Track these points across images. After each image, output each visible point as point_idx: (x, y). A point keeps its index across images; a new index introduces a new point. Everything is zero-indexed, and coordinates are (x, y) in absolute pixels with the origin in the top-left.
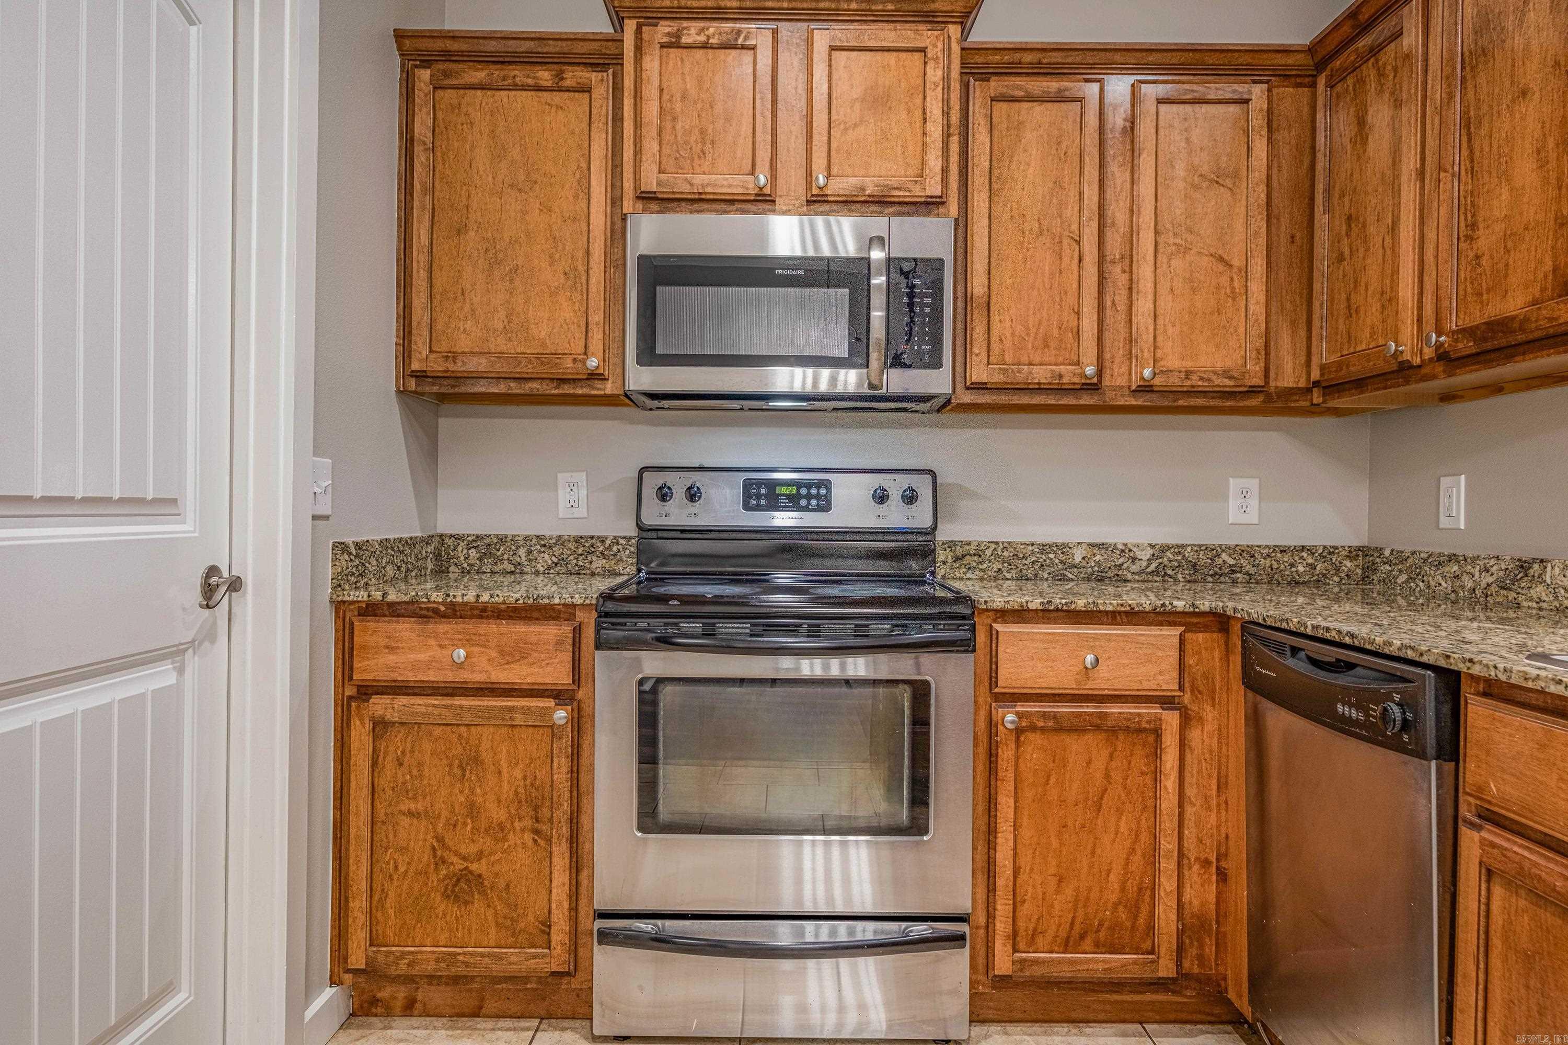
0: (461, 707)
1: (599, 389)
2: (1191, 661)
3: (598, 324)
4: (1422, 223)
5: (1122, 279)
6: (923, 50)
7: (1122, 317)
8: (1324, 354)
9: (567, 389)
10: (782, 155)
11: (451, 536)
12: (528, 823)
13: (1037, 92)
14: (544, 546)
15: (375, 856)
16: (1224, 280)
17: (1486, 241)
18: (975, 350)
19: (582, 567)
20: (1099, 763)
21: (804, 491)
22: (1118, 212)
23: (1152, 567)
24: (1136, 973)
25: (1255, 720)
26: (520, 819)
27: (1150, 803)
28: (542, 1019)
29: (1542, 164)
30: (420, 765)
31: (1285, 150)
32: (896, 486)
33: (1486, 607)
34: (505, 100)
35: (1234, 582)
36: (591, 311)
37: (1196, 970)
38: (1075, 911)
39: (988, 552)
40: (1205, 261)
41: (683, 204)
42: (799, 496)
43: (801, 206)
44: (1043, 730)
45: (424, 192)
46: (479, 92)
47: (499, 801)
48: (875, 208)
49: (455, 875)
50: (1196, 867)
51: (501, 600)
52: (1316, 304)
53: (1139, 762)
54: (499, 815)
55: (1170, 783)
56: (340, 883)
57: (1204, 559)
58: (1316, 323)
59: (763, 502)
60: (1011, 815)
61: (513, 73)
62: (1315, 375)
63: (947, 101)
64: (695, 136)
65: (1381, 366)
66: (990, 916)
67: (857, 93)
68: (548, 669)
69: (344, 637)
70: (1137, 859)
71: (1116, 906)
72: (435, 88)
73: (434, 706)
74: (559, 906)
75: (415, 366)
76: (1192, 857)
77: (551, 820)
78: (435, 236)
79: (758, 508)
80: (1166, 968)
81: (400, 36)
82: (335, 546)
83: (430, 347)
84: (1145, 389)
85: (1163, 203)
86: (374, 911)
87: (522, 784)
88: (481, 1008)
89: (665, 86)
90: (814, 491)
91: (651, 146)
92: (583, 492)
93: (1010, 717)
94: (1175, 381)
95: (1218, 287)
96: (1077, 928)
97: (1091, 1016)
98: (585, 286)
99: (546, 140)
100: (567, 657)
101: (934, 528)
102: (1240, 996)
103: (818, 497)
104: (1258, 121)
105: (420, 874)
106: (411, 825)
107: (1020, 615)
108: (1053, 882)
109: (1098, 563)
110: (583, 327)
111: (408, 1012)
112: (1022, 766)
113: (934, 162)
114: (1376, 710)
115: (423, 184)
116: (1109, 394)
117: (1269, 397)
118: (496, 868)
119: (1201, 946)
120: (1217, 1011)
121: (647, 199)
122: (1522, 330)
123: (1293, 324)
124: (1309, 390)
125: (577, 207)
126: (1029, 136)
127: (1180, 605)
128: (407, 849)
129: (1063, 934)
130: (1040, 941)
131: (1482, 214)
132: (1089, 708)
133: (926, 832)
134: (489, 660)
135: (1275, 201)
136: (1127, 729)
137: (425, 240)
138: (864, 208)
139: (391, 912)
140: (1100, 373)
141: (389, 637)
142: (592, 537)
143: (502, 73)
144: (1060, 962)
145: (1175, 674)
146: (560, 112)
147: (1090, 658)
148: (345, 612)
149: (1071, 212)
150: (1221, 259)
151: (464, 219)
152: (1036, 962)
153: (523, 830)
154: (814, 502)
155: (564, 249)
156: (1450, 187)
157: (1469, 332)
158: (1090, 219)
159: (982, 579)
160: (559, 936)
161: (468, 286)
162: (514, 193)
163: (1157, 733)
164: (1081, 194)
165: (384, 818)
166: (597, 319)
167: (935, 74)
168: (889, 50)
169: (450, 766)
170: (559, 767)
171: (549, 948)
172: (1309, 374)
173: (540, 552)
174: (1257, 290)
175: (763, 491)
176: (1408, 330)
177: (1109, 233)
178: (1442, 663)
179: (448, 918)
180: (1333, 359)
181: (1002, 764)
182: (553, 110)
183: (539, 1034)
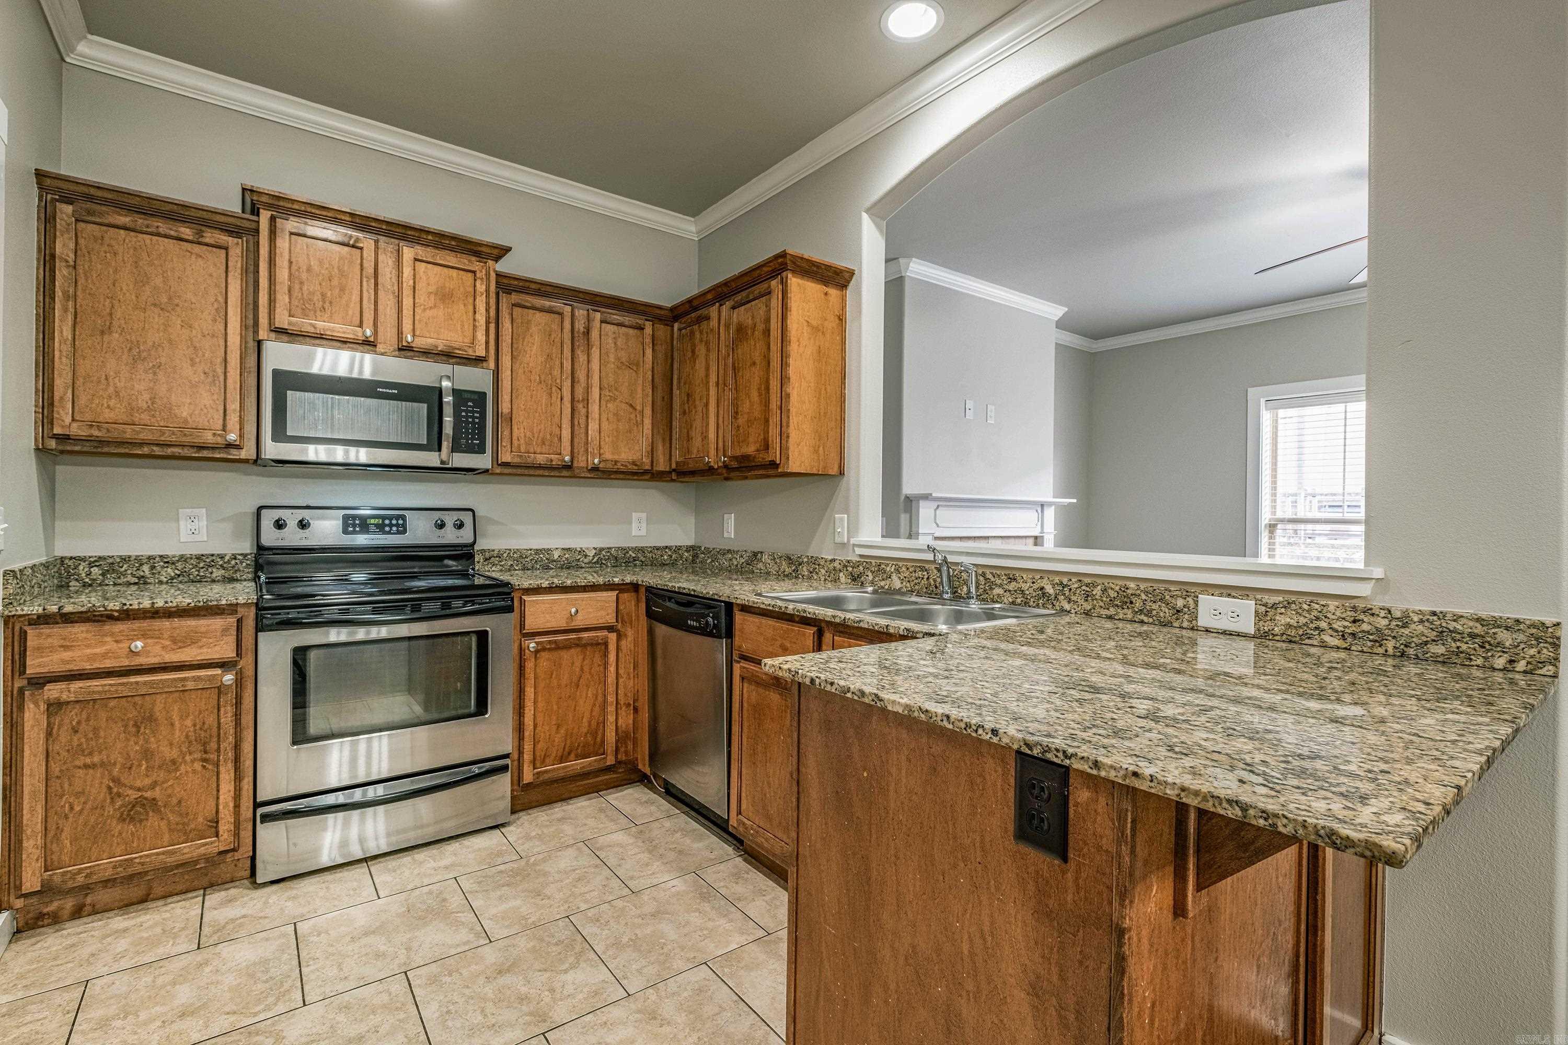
0: (137, 683)
1: (234, 454)
2: (621, 607)
3: (235, 410)
4: (718, 406)
5: (583, 411)
6: (474, 272)
7: (583, 430)
8: (677, 456)
9: (205, 454)
10: (381, 318)
11: (71, 558)
12: (198, 755)
13: (538, 306)
14: (167, 562)
15: (50, 804)
16: (633, 416)
17: (741, 421)
18: (504, 444)
19: (205, 577)
20: (578, 664)
21: (387, 522)
22: (581, 375)
23: (595, 560)
24: (597, 766)
25: (651, 632)
26: (190, 754)
27: (603, 679)
28: (205, 889)
29: (760, 395)
30: (96, 730)
31: (660, 356)
32: (450, 519)
33: (742, 574)
34: (148, 242)
35: (635, 565)
36: (228, 401)
37: (624, 758)
38: (566, 740)
39: (505, 555)
40: (624, 406)
41: (308, 339)
42: (384, 525)
43: (394, 351)
44: (549, 649)
45: (66, 297)
46: (122, 232)
47: (171, 744)
48: (444, 358)
49: (130, 803)
50: (624, 708)
51: (175, 604)
52: (674, 432)
53: (597, 659)
54: (172, 754)
55: (612, 669)
56: (10, 831)
57: (621, 555)
58: (674, 440)
59: (358, 529)
60: (532, 696)
61: (156, 224)
62: (674, 466)
63: (488, 303)
64: (317, 297)
65: (701, 466)
66: (521, 752)
67: (432, 289)
68: (217, 648)
69: (13, 642)
70: (597, 709)
71: (586, 734)
72: (77, 220)
73: (110, 685)
74: (226, 805)
75: (57, 430)
76: (622, 703)
77: (218, 750)
78: (77, 333)
79: (354, 532)
80: (610, 760)
81: (40, 175)
82: (5, 573)
83: (73, 417)
84: (595, 469)
85: (603, 374)
86: (49, 845)
87: (192, 729)
88: (148, 895)
89: (293, 260)
90: (394, 522)
91: (282, 298)
92: (204, 523)
93: (532, 645)
94: (609, 466)
95: (630, 419)
96: (567, 749)
97: (572, 795)
98: (222, 383)
99: (187, 276)
100: (232, 639)
101: (475, 542)
102: (644, 765)
103: (397, 525)
104: (648, 340)
105: (96, 808)
106: (86, 775)
107: (537, 590)
108: (554, 728)
109: (567, 559)
110: (222, 412)
111: (77, 916)
112: (538, 670)
113: (481, 336)
114: (703, 621)
115: (65, 293)
116: (577, 471)
117: (653, 474)
118: (169, 791)
119: (626, 747)
120: (632, 777)
121: (281, 332)
122: (754, 461)
123: (664, 440)
124: (670, 473)
125: (215, 328)
126: (534, 329)
127: (616, 580)
128: (83, 793)
129: (560, 754)
130: (547, 761)
131: (740, 409)
132: (573, 636)
133: (486, 713)
134: (163, 647)
135: (656, 380)
136: (592, 645)
137: (68, 334)
138: (436, 357)
139: (67, 843)
140: (572, 460)
141: (64, 639)
142: (213, 555)
143: (146, 222)
144: (558, 769)
145: (614, 615)
146: (200, 260)
147: (573, 610)
148: (13, 624)
149: (556, 372)
150: (631, 406)
151: (108, 324)
152: (546, 772)
153: (193, 761)
154: (394, 529)
155: (204, 356)
156: (730, 395)
157: (735, 458)
158: (566, 378)
159: (501, 571)
160: (225, 827)
161: (112, 373)
162: (157, 310)
163: (606, 644)
164: (562, 364)
165: (59, 774)
166: (233, 406)
167: (481, 287)
168: (452, 268)
169: (126, 726)
170: (226, 713)
171: (217, 836)
172: (671, 465)
173: (163, 567)
174: (648, 422)
175: (357, 522)
176: (712, 452)
177: (576, 386)
178: (727, 600)
179: (124, 835)
180: (681, 459)
181: (528, 671)
182: (193, 257)
183: (207, 897)
